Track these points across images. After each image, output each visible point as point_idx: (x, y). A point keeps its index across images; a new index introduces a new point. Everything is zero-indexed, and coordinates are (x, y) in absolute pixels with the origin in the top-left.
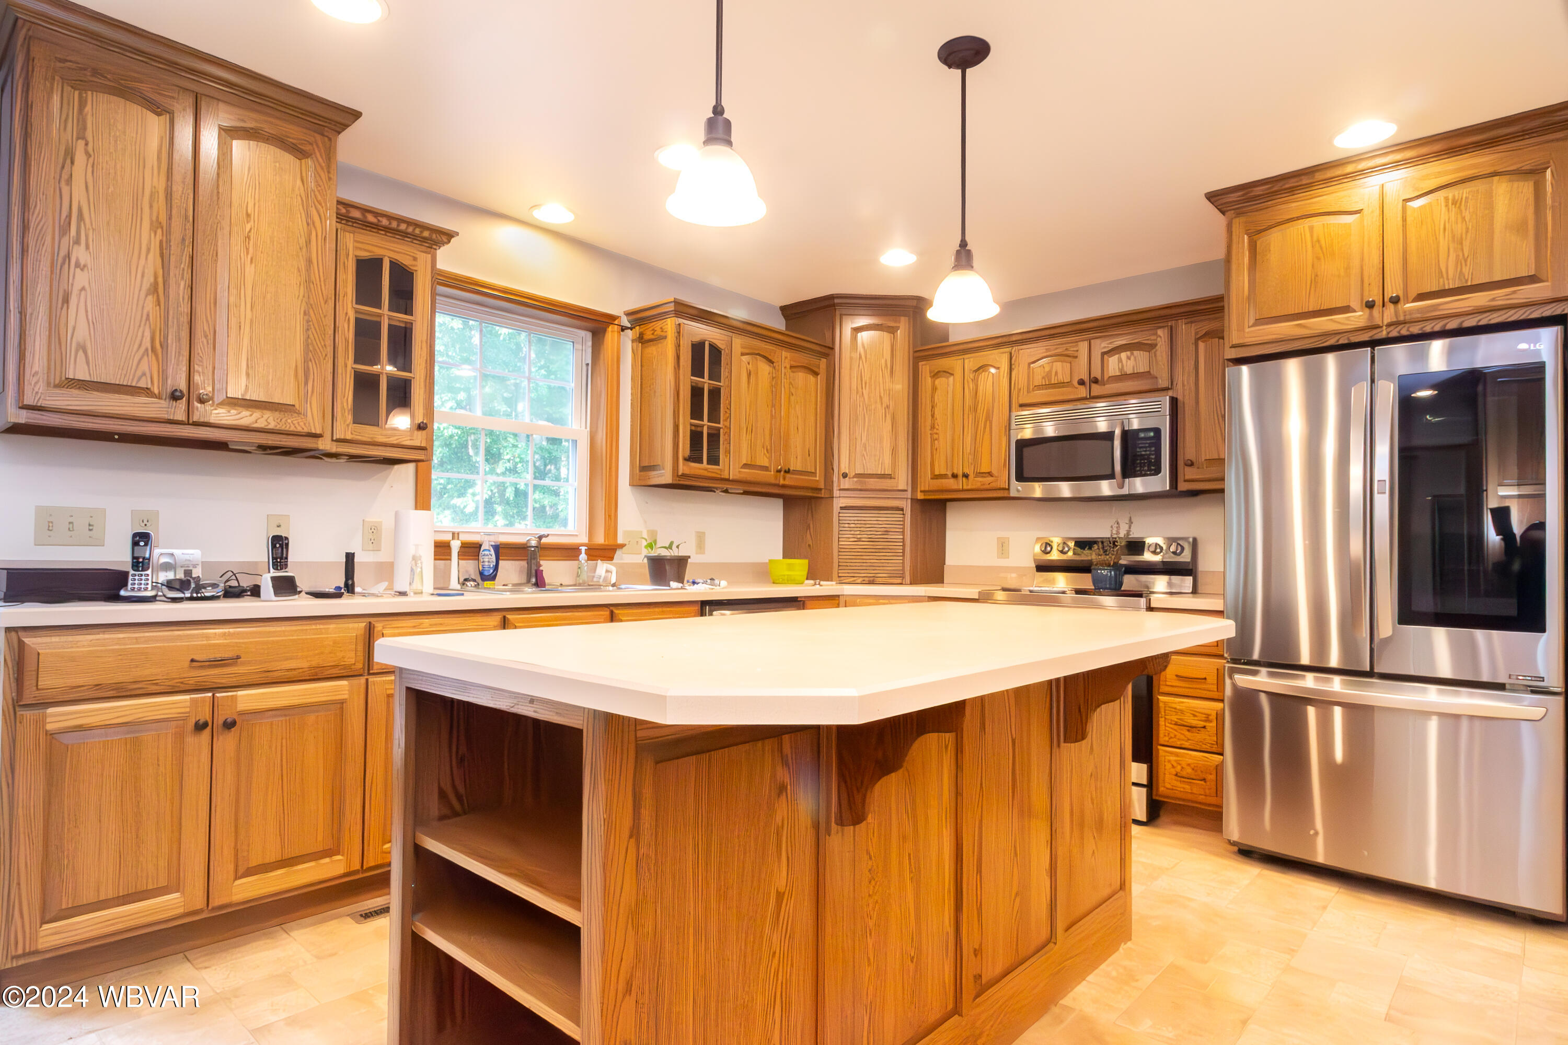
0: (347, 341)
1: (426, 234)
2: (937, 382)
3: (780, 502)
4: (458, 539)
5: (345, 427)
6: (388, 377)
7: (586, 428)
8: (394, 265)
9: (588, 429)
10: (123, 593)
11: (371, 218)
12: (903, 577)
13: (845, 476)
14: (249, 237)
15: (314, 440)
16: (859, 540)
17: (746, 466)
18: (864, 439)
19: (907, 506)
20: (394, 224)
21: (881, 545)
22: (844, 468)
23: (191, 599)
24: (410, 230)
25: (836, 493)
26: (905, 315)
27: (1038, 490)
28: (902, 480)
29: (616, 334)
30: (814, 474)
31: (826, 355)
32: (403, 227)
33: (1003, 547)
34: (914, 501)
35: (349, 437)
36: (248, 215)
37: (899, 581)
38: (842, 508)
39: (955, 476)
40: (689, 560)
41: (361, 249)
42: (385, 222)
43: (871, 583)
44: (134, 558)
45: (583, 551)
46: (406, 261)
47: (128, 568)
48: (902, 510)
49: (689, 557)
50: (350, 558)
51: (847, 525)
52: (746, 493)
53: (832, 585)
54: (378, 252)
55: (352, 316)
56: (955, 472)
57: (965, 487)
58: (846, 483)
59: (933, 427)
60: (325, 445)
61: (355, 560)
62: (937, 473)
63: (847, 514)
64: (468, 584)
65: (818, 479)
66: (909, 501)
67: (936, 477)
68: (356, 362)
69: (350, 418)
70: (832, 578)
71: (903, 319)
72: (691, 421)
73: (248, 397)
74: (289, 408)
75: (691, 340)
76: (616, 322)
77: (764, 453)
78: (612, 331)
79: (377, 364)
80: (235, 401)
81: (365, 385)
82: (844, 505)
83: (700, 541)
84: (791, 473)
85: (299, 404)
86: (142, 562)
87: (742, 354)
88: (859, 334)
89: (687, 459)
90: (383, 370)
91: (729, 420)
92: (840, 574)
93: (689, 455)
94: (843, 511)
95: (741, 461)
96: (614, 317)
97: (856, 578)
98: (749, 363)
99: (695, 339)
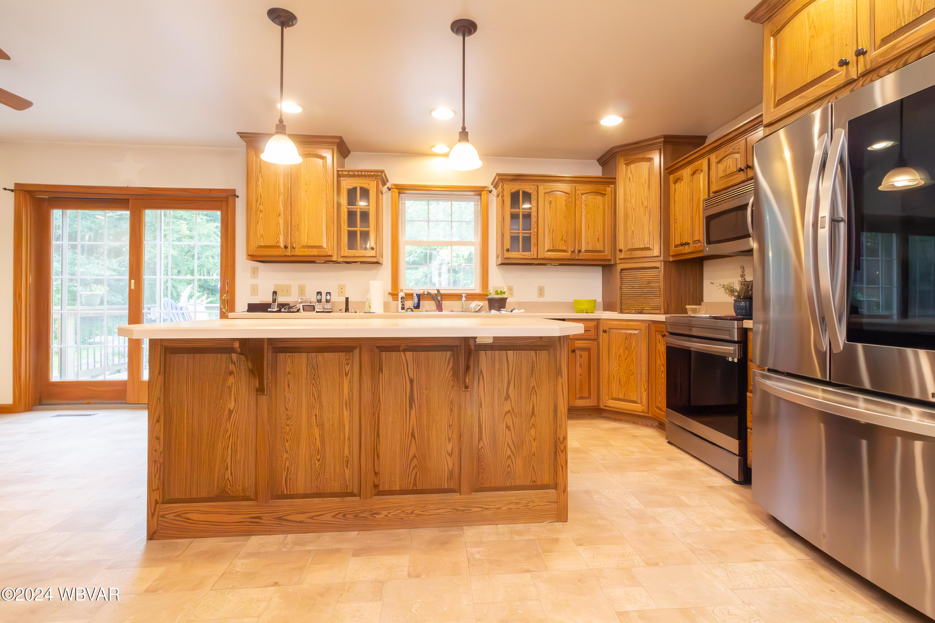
0: (344, 220)
1: (372, 174)
2: (676, 186)
3: (599, 269)
4: (403, 292)
5: (346, 251)
6: (360, 231)
8: (361, 188)
10: (269, 310)
11: (351, 173)
12: (660, 309)
13: (622, 251)
14: (307, 191)
15: (329, 257)
16: (633, 288)
17: (549, 251)
18: (632, 229)
19: (660, 265)
20: (360, 173)
21: (645, 290)
22: (622, 246)
23: (287, 312)
24: (366, 173)
25: (618, 261)
26: (658, 149)
28: (657, 250)
29: (486, 195)
30: (611, 252)
31: (610, 183)
32: (363, 173)
34: (666, 262)
35: (346, 255)
36: (307, 184)
37: (658, 311)
38: (621, 270)
39: (683, 245)
41: (348, 185)
42: (356, 173)
43: (641, 313)
44: (273, 299)
45: (464, 296)
46: (365, 186)
47: (272, 302)
48: (657, 268)
50: (347, 299)
51: (625, 280)
52: (561, 265)
54: (355, 185)
55: (346, 210)
56: (684, 242)
58: (623, 255)
59: (675, 215)
60: (334, 259)
61: (349, 301)
62: (676, 243)
63: (624, 273)
64: (409, 310)
65: (606, 254)
66: (662, 262)
67: (676, 246)
68: (348, 227)
69: (346, 248)
70: (617, 310)
72: (511, 231)
73: (308, 245)
74: (321, 247)
75: (511, 190)
76: (486, 189)
77: (562, 243)
78: (484, 194)
79: (356, 227)
80: (304, 247)
81: (352, 235)
82: (622, 268)
83: (541, 291)
84: (583, 252)
85: (325, 246)
86: (274, 301)
87: (545, 193)
88: (629, 167)
89: (508, 250)
90: (358, 229)
91: (536, 228)
92: (622, 308)
93: (509, 248)
94: (623, 271)
95: (545, 249)
96: (485, 187)
97: (631, 310)
98: (550, 197)
99: (513, 191)
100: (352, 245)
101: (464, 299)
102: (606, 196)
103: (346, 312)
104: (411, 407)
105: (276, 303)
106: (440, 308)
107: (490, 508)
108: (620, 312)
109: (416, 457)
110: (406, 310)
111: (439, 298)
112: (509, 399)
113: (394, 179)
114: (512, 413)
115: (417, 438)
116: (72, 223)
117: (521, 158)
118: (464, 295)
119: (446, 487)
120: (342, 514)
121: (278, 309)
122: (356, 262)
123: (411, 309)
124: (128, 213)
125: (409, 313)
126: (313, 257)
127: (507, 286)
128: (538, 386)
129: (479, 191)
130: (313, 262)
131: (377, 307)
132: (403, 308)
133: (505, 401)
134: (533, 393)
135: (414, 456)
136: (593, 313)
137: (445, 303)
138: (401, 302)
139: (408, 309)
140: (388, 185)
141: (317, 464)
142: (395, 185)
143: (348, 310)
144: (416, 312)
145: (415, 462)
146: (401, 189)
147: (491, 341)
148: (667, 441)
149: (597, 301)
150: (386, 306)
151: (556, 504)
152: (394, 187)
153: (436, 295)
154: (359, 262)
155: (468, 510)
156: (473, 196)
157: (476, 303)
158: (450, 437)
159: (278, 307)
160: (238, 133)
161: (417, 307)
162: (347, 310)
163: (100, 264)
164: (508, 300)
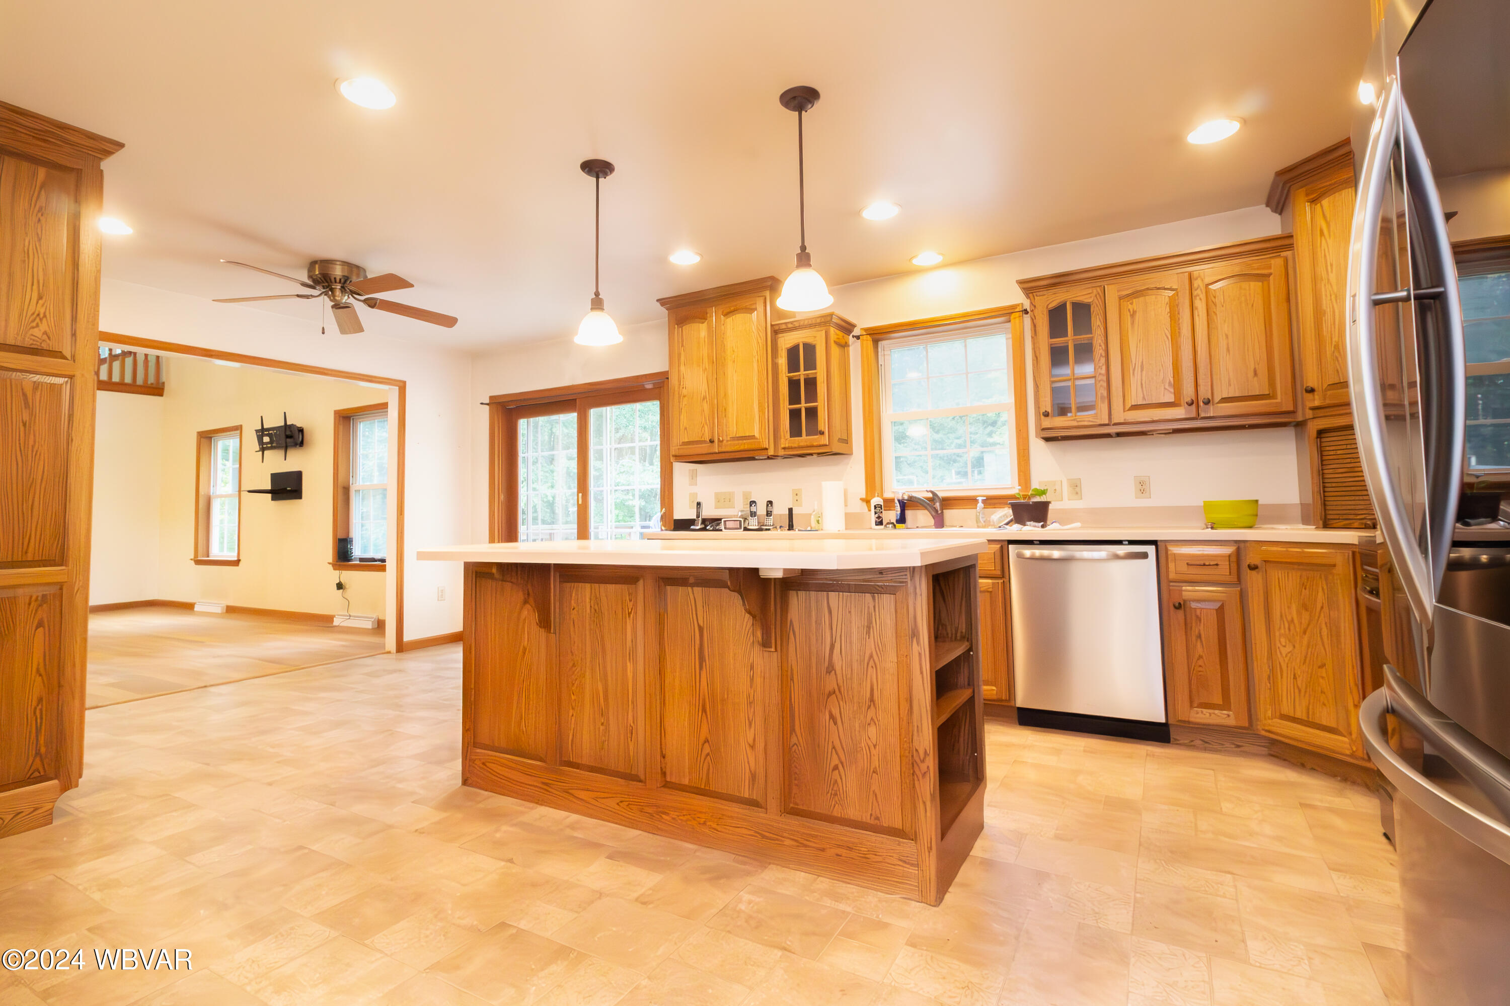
0: (784, 394)
1: (819, 320)
4: (880, 496)
5: (786, 440)
6: (805, 409)
8: (805, 345)
10: (692, 527)
11: (790, 326)
20: (802, 323)
23: (712, 530)
24: (810, 322)
29: (1017, 320)
30: (1269, 396)
32: (806, 322)
35: (789, 445)
36: (733, 352)
38: (1319, 431)
41: (788, 344)
42: (797, 324)
44: (697, 513)
45: (980, 501)
46: (809, 340)
47: (695, 518)
49: (1051, 503)
50: (790, 511)
53: (1311, 529)
54: (796, 341)
55: (786, 380)
60: (772, 452)
61: (794, 513)
64: (889, 526)
65: (1279, 400)
68: (790, 404)
69: (789, 436)
72: (1052, 379)
73: (737, 436)
74: (753, 437)
75: (1047, 308)
76: (1017, 310)
77: (1165, 388)
78: (1015, 318)
79: (800, 404)
80: (733, 439)
81: (795, 415)
82: (1321, 427)
83: (1143, 487)
84: (1218, 403)
85: (757, 435)
86: (698, 516)
87: (1120, 298)
88: (1319, 205)
89: (1046, 414)
90: (803, 405)
91: (1104, 368)
92: (1329, 517)
93: (1050, 411)
94: (1323, 435)
95: (1126, 404)
96: (1013, 307)
97: (1351, 521)
98: (1132, 304)
99: (1053, 305)
100: (795, 431)
101: (980, 505)
102: (1271, 277)
103: (789, 529)
104: (701, 668)
105: (700, 519)
106: (940, 523)
107: (809, 846)
108: (1322, 526)
109: (708, 742)
110: (885, 526)
111: (938, 505)
112: (833, 672)
113: (865, 320)
114: (839, 696)
115: (708, 713)
116: (628, 424)
117: (1073, 242)
118: (980, 499)
119: (747, 796)
120: (627, 803)
121: (703, 526)
122: (811, 454)
123: (893, 523)
124: (575, 414)
125: (890, 531)
126: (751, 452)
127: (1068, 480)
128: (879, 655)
129: (1007, 313)
130: (753, 459)
131: (834, 521)
132: (880, 523)
133: (828, 674)
134: (870, 666)
135: (707, 741)
136: (1250, 527)
137: (949, 514)
138: (876, 513)
139: (888, 523)
140: (856, 332)
141: (602, 728)
142: (866, 330)
143: (793, 526)
144: (901, 529)
145: (707, 749)
146: (877, 335)
147: (780, 575)
148: (1384, 831)
149: (1260, 503)
150: (851, 520)
151: (917, 869)
152: (865, 333)
153: (932, 500)
154: (815, 453)
155: (777, 840)
156: (1002, 325)
157: (1006, 512)
158: (751, 719)
159: (702, 524)
160: (658, 300)
161: (902, 520)
162: (791, 527)
163: (655, 471)
164: (1051, 507)
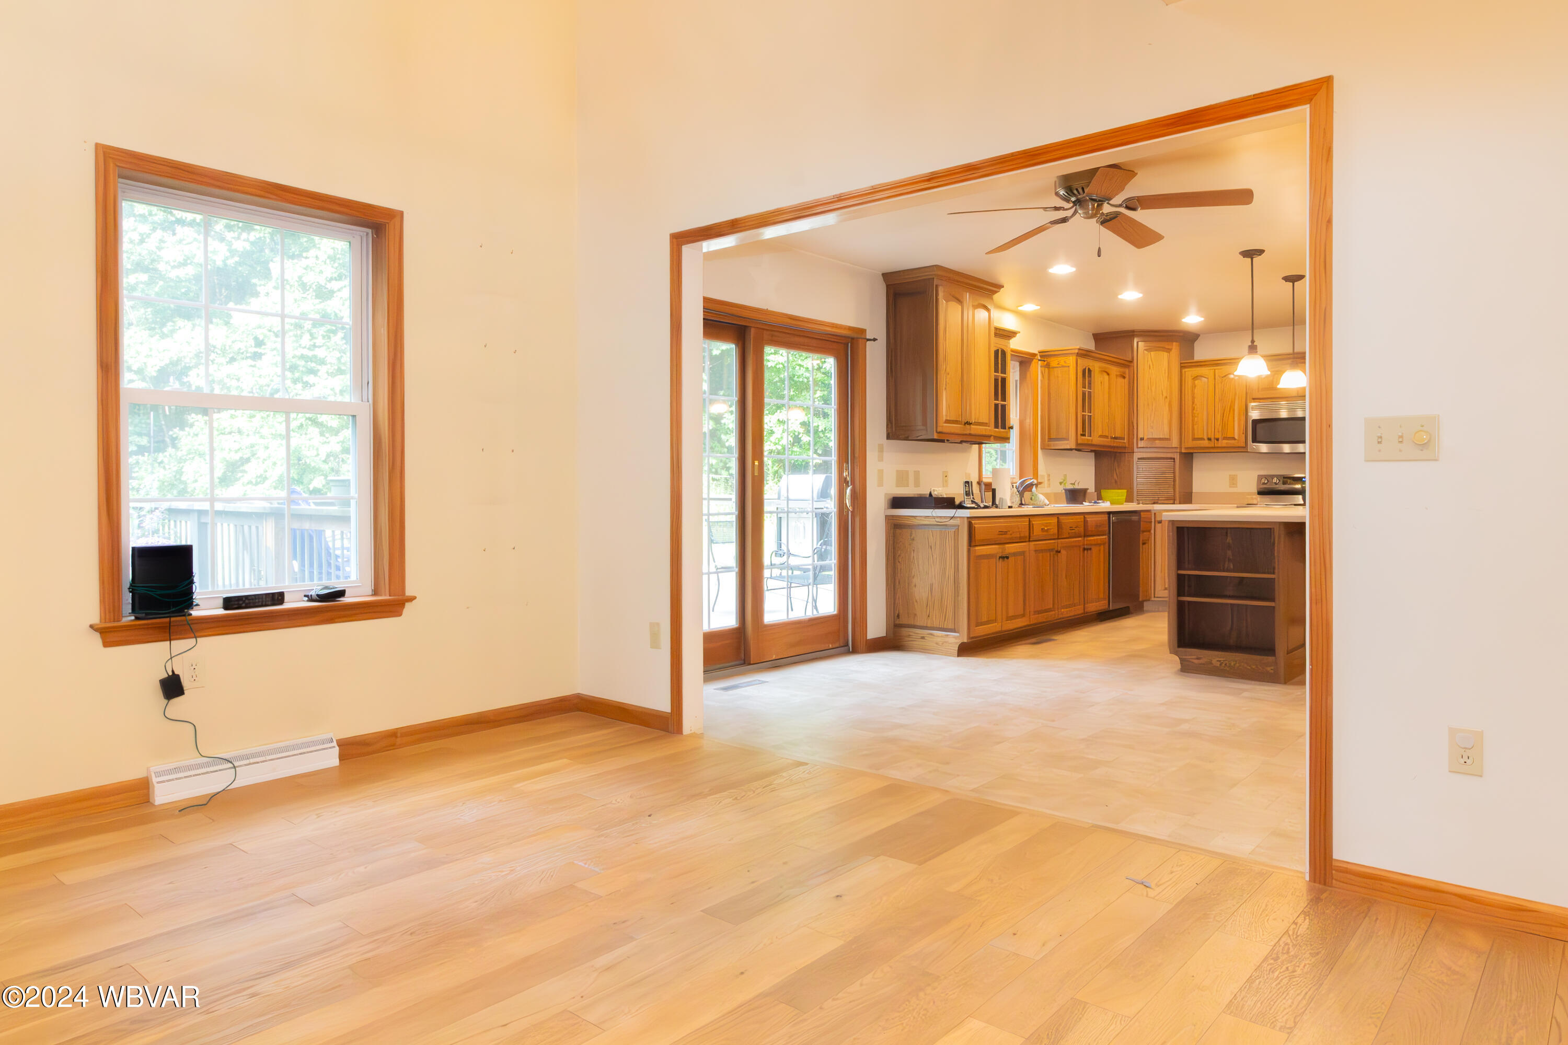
2: (1196, 382)
3: (1093, 454)
7: (1016, 417)
8: (1002, 351)
9: (1018, 416)
12: (1174, 500)
13: (1142, 439)
16: (1149, 477)
17: (1100, 436)
19: (1177, 457)
21: (1161, 480)
22: (1140, 436)
25: (1136, 450)
26: (1176, 342)
27: (1264, 448)
28: (1175, 443)
30: (1123, 439)
31: (1128, 367)
33: (1233, 481)
34: (1181, 453)
37: (1172, 502)
38: (1139, 459)
39: (1209, 439)
40: (1088, 491)
41: (995, 346)
48: (1174, 459)
49: (1088, 489)
51: (1141, 469)
54: (998, 346)
56: (1210, 437)
57: (1216, 445)
58: (1141, 444)
59: (1193, 409)
60: (991, 439)
62: (1196, 437)
63: (1142, 463)
66: (1178, 454)
67: (1194, 439)
70: (1133, 500)
71: (1174, 343)
72: (1082, 413)
73: (978, 421)
74: (987, 424)
75: (1081, 368)
76: (1036, 357)
77: (1107, 428)
78: (1035, 363)
80: (976, 423)
81: (995, 409)
82: (1140, 457)
88: (1149, 353)
89: (1080, 435)
90: (1000, 402)
93: (1081, 432)
95: (1098, 434)
100: (996, 423)
129: (1028, 358)
